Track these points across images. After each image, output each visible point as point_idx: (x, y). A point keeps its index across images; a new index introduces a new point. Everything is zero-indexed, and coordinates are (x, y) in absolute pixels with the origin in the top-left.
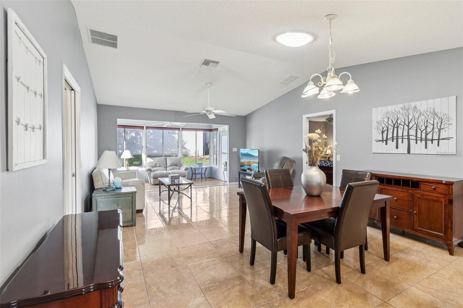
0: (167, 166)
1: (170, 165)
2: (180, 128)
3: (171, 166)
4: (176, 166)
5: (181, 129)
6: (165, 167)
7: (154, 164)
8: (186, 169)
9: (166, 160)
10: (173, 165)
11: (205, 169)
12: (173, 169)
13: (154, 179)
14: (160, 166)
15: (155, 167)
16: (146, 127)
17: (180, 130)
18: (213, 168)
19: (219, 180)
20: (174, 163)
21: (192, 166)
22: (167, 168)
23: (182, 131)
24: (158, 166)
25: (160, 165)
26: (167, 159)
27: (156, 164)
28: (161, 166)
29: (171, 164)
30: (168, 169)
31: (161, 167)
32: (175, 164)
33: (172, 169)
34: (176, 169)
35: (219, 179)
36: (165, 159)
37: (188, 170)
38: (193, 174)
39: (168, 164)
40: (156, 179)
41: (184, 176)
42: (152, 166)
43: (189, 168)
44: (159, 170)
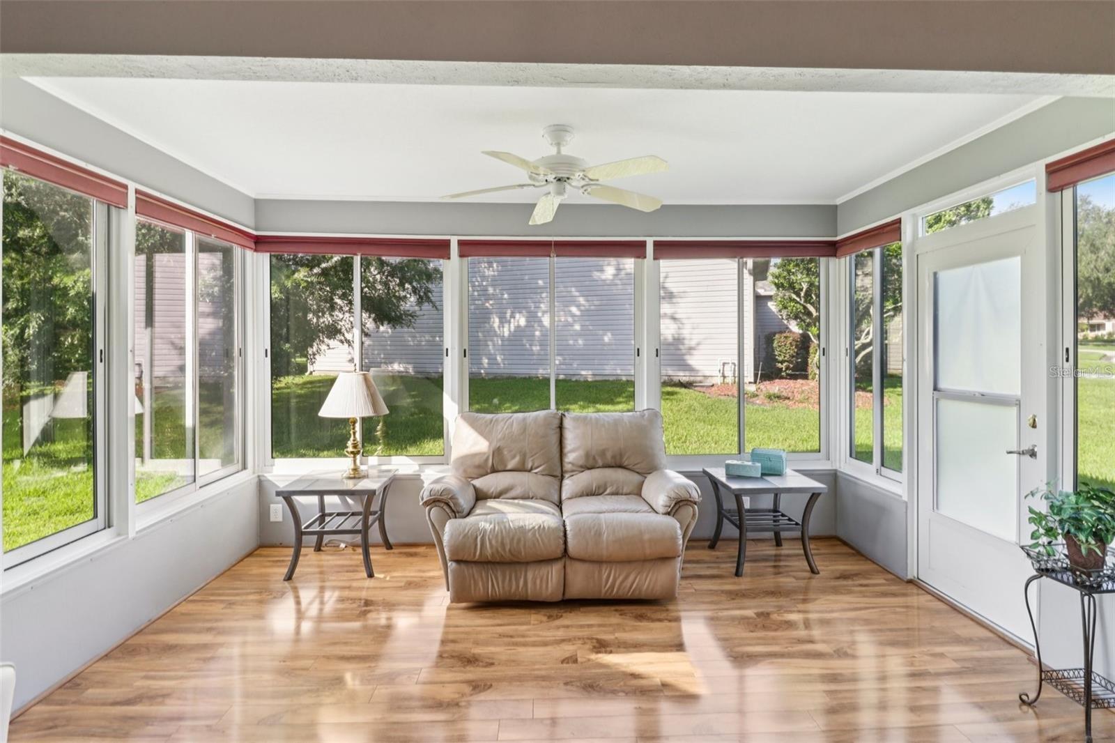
0: (567, 467)
1: (581, 462)
2: (642, 245)
3: (589, 467)
4: (621, 466)
5: (650, 249)
6: (553, 476)
7: (486, 450)
8: (678, 505)
9: (561, 427)
10: (600, 463)
11: (808, 496)
12: (599, 494)
13: (463, 566)
14: (521, 469)
15: (494, 470)
16: (461, 243)
17: (643, 255)
18: (853, 482)
19: (910, 582)
20: (603, 453)
21: (717, 465)
22: (563, 477)
23: (655, 258)
24: (509, 467)
25: (523, 462)
26: (568, 423)
27: (497, 452)
28: (529, 466)
29: (587, 455)
30: (569, 485)
31: (530, 471)
32: (614, 457)
33: (589, 494)
34: (616, 493)
35: (912, 574)
36: (557, 422)
37: (688, 511)
38: (721, 514)
39: (571, 457)
40: (475, 570)
41: (665, 559)
42: (479, 467)
43: (695, 495)
44: (512, 494)
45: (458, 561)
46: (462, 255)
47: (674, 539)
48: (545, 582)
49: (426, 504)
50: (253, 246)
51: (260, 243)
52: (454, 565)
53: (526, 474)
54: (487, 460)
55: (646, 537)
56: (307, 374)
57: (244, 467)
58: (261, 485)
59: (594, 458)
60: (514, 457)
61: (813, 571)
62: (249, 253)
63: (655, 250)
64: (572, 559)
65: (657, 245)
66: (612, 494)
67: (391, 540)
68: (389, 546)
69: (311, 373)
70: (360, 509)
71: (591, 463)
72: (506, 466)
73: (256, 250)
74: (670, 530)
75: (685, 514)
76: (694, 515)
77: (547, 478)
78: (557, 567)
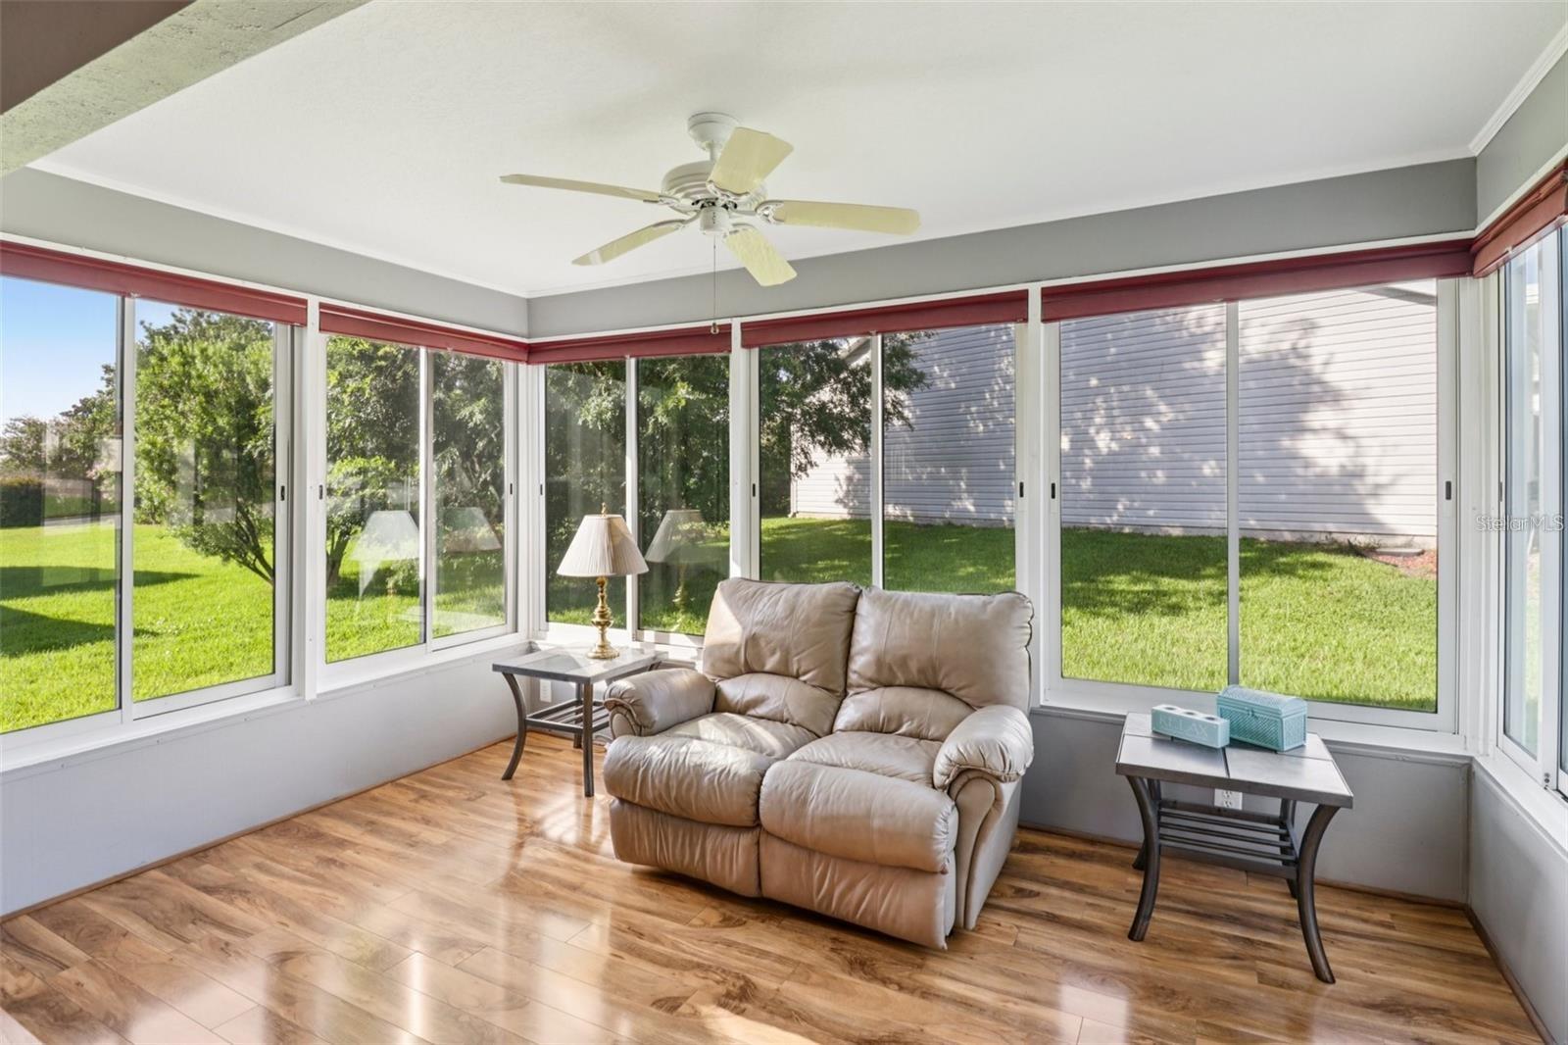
0: (853, 678)
1: (870, 673)
3: (888, 685)
4: (933, 687)
8: (965, 777)
9: (853, 612)
10: (901, 679)
12: (889, 725)
14: (784, 672)
16: (747, 327)
17: (1022, 317)
20: (903, 662)
22: (845, 694)
23: (1044, 320)
24: (768, 667)
25: (785, 661)
26: (864, 607)
27: (752, 641)
28: (794, 668)
30: (851, 712)
31: (797, 677)
32: (921, 671)
33: (871, 733)
36: (848, 604)
37: (985, 792)
39: (860, 663)
40: (638, 818)
42: (729, 661)
43: (995, 763)
44: (761, 710)
45: (620, 800)
46: (748, 345)
47: (926, 837)
48: (730, 860)
50: (525, 357)
51: (532, 352)
52: (617, 803)
54: (738, 652)
55: (876, 823)
56: (790, 516)
57: (516, 629)
59: (890, 669)
60: (773, 653)
61: (1322, 974)
62: (522, 366)
63: (1043, 304)
64: (767, 832)
65: (1048, 294)
66: (910, 735)
69: (794, 515)
71: (885, 676)
72: (764, 665)
73: (528, 362)
74: (931, 821)
75: (977, 795)
76: (998, 800)
77: (818, 693)
78: (745, 840)
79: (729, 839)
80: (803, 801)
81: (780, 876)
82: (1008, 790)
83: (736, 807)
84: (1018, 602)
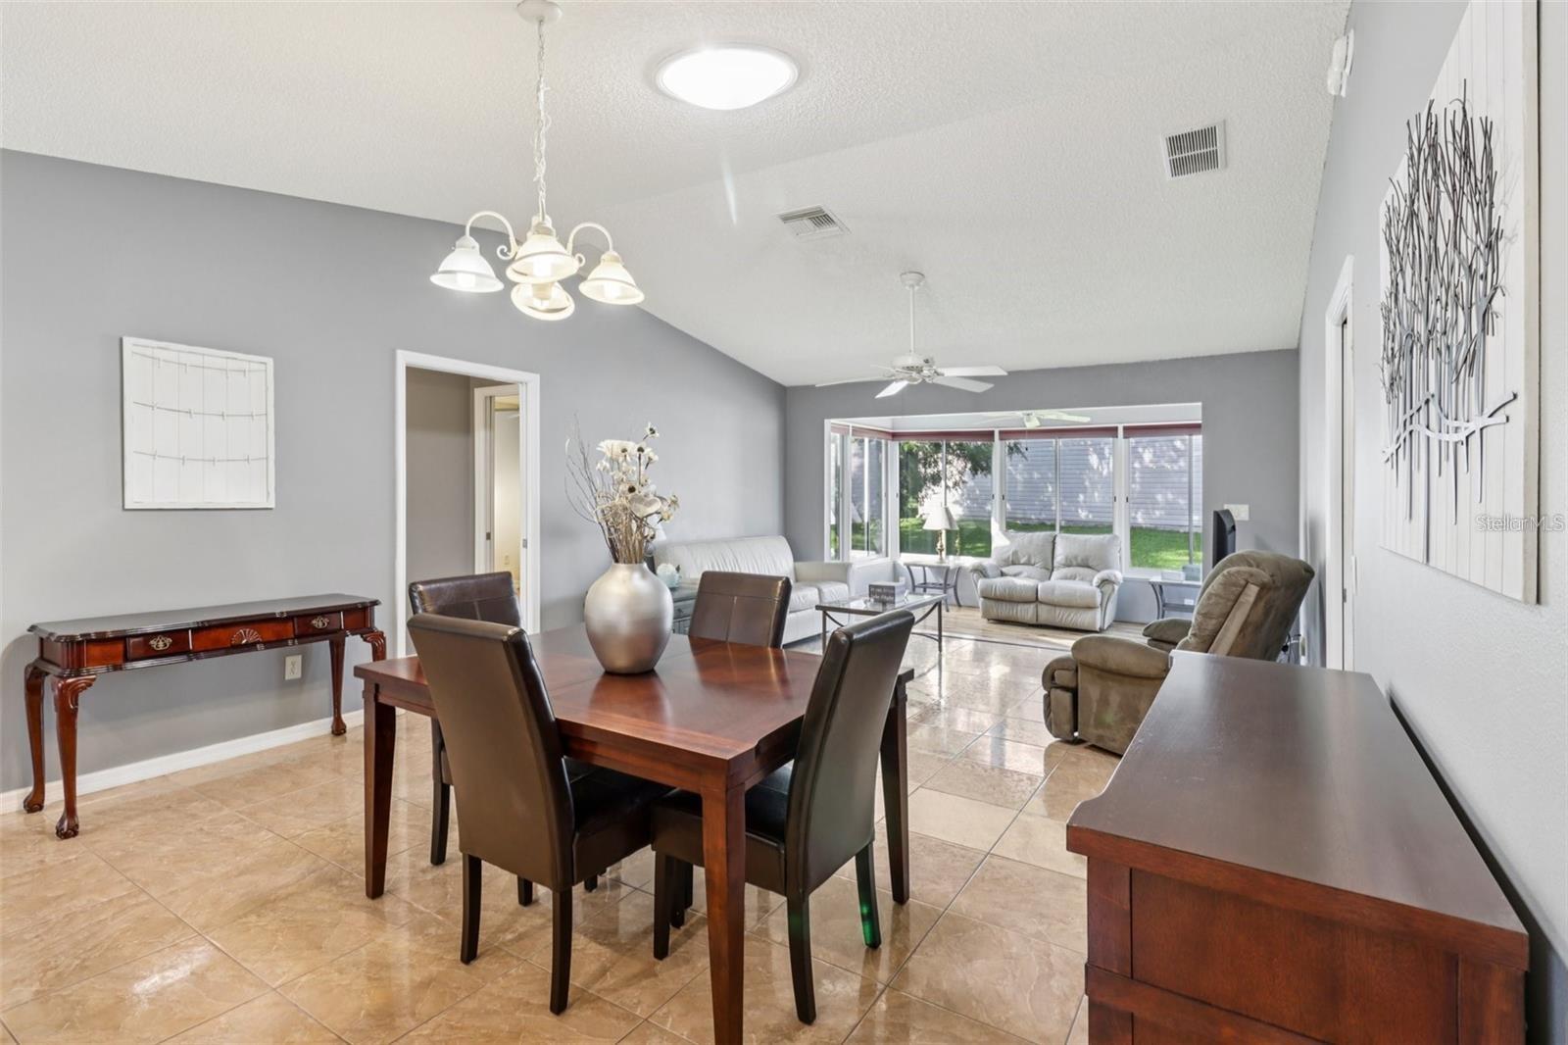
0: (1055, 564)
1: (1063, 562)
2: (1116, 429)
3: (1069, 566)
5: (1121, 432)
6: (1048, 569)
7: (1011, 553)
9: (1054, 543)
10: (1074, 563)
12: (1073, 578)
13: (987, 601)
14: (1028, 563)
15: (1013, 563)
16: (1002, 432)
17: (1116, 436)
20: (1076, 558)
21: (1157, 574)
22: (1053, 570)
23: (1124, 437)
24: (1022, 561)
25: (1028, 560)
26: (1058, 540)
27: (1015, 553)
28: (1033, 562)
29: (1067, 558)
30: (1055, 573)
31: (1033, 565)
32: (1082, 560)
33: (1066, 578)
34: (1082, 579)
36: (1052, 541)
38: (1161, 606)
39: (1059, 558)
40: (992, 603)
41: (1090, 608)
42: (1005, 561)
43: (1113, 579)
44: (1023, 576)
45: (985, 598)
46: (1001, 439)
47: (1094, 597)
48: (1027, 612)
49: (972, 571)
50: (891, 438)
51: (894, 436)
52: (982, 599)
53: (1031, 567)
54: (1009, 558)
55: (1078, 594)
57: (887, 556)
58: (895, 566)
59: (1070, 561)
60: (1022, 558)
62: (889, 442)
63: (1124, 433)
64: (1041, 603)
65: (1127, 429)
67: (962, 603)
68: (960, 606)
70: (942, 582)
71: (1068, 563)
72: (1020, 561)
73: (893, 440)
74: (1095, 593)
75: (1107, 588)
76: (1113, 590)
77: (1043, 570)
78: (1032, 606)
79: (1026, 606)
80: (1053, 591)
81: (1045, 614)
82: (1116, 587)
83: (1031, 595)
84: (1116, 537)
